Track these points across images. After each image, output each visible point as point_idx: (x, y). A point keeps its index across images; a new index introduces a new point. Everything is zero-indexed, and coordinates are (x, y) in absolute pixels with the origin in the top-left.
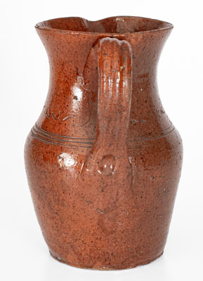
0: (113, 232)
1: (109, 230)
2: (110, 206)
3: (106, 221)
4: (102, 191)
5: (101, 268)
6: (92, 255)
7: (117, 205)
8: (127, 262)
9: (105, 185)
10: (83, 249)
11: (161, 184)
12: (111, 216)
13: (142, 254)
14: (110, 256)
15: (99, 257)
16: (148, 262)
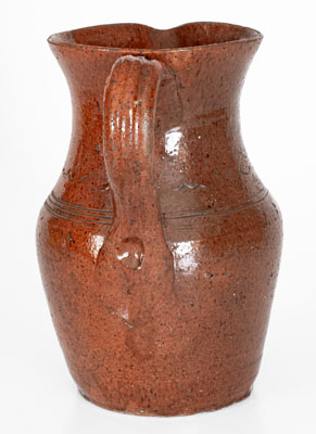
0: (149, 357)
1: (143, 353)
2: (141, 316)
3: (137, 339)
4: (129, 292)
5: (136, 412)
6: (121, 390)
7: (153, 315)
8: (176, 405)
9: (131, 283)
10: (108, 380)
11: (227, 286)
12: (144, 331)
13: (201, 395)
14: (149, 394)
15: (132, 395)
16: (217, 407)
